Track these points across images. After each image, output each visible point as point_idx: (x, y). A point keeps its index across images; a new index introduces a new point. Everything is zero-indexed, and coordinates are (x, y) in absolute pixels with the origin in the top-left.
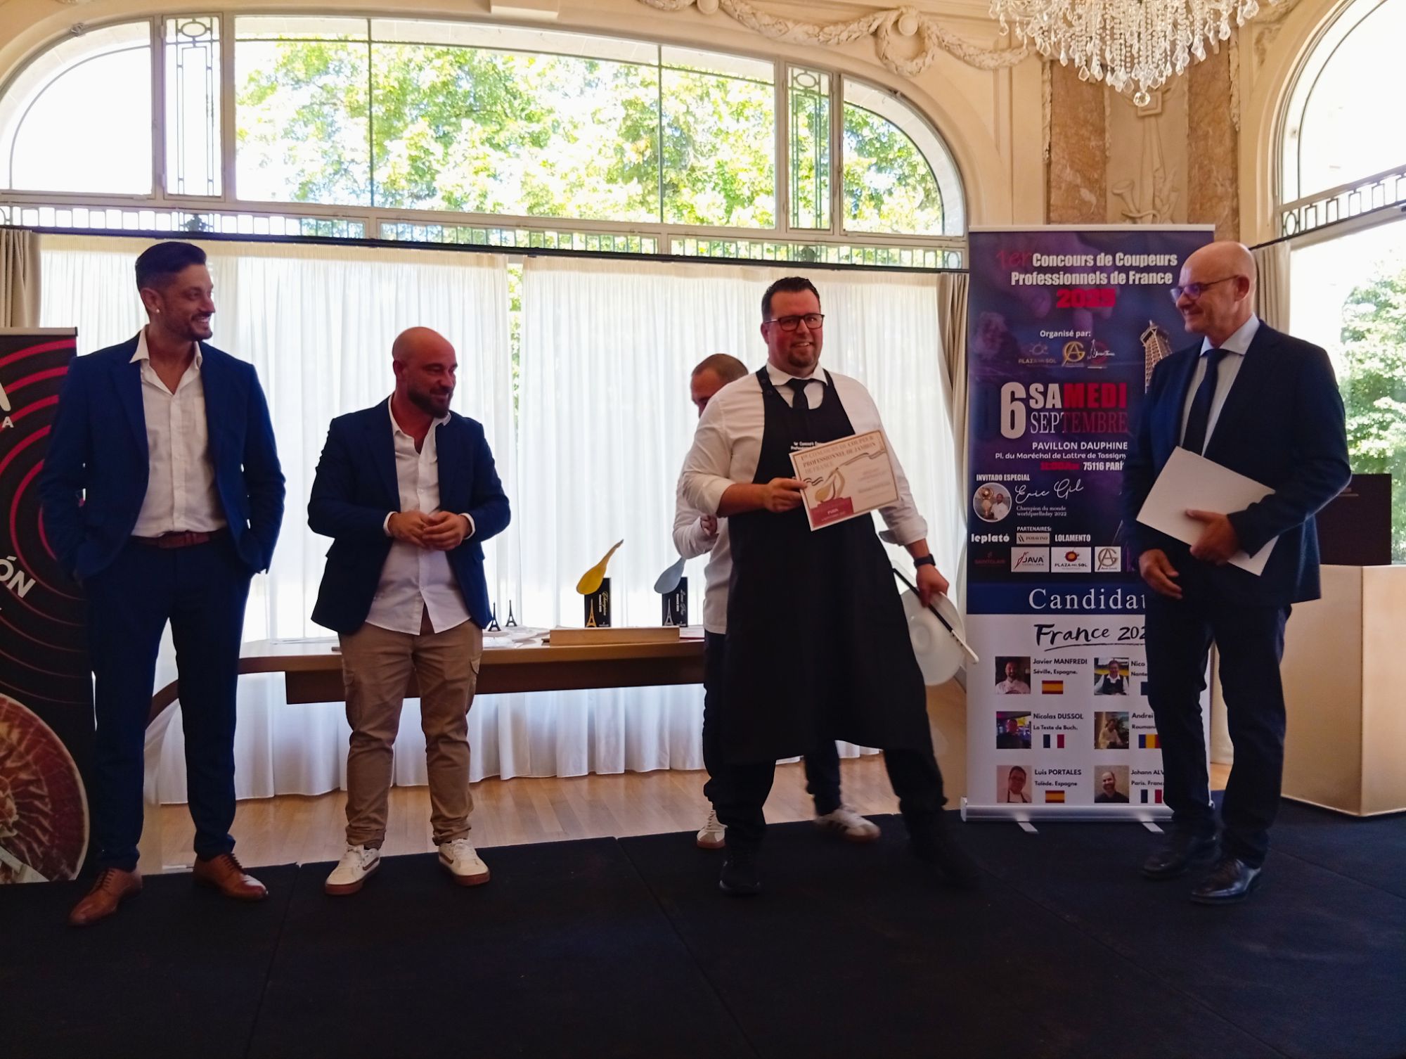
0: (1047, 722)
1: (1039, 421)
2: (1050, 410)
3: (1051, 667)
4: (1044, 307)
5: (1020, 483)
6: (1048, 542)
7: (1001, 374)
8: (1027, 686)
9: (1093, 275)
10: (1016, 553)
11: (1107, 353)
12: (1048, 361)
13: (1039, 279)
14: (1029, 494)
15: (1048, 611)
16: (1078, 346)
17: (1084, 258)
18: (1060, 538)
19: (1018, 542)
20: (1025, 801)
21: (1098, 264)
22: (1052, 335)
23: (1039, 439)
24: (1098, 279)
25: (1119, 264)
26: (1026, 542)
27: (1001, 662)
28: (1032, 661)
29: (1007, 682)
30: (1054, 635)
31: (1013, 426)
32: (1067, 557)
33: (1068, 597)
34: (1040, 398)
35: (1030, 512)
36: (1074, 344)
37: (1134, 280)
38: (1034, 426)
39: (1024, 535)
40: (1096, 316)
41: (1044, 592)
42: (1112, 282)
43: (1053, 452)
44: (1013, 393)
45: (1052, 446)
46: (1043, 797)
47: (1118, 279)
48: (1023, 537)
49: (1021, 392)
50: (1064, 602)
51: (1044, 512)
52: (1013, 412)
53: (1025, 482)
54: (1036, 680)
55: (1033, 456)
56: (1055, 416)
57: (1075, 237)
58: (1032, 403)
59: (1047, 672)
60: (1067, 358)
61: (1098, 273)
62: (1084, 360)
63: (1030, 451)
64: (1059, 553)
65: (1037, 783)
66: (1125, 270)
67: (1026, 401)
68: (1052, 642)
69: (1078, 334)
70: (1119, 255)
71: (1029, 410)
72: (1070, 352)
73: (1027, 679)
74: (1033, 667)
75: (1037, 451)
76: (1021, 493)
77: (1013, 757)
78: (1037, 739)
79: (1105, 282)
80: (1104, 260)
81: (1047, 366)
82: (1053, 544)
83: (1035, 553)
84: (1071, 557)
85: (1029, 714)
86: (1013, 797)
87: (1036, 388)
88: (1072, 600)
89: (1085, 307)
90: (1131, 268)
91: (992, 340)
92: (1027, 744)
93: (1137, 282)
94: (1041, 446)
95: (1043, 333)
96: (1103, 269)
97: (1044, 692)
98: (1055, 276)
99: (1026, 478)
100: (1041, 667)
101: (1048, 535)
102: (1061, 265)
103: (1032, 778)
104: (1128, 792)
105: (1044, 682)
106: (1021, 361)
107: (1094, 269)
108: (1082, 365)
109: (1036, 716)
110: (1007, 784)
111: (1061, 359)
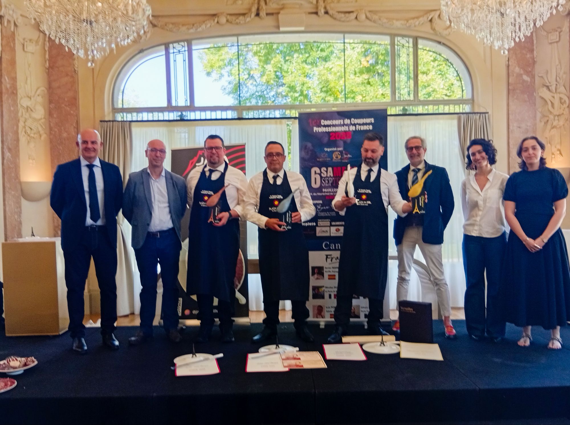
0: (330, 290)
1: (325, 181)
2: (328, 177)
3: (331, 270)
4: (326, 140)
5: (318, 204)
6: (329, 225)
7: (311, 164)
8: (321, 276)
9: (343, 127)
10: (318, 229)
11: (349, 156)
12: (327, 159)
13: (324, 129)
14: (322, 208)
15: (330, 250)
16: (338, 154)
17: (340, 121)
18: (333, 223)
19: (319, 225)
20: (322, 317)
21: (345, 123)
22: (329, 150)
23: (325, 187)
24: (345, 128)
25: (352, 123)
26: (322, 225)
27: (313, 268)
28: (324, 268)
29: (316, 276)
30: (332, 258)
31: (316, 183)
32: (336, 231)
33: (337, 245)
34: (325, 173)
35: (322, 214)
36: (337, 153)
37: (358, 129)
38: (323, 184)
39: (321, 223)
40: (345, 142)
41: (328, 243)
42: (350, 129)
43: (330, 192)
44: (315, 172)
45: (330, 190)
46: (329, 316)
47: (352, 128)
48: (320, 223)
49: (318, 171)
50: (335, 246)
51: (327, 214)
52: (315, 179)
53: (321, 204)
54: (326, 275)
55: (323, 194)
56: (331, 180)
57: (336, 114)
58: (322, 175)
59: (329, 271)
60: (334, 158)
61: (345, 126)
62: (341, 159)
63: (322, 192)
64: (333, 229)
65: (327, 311)
66: (355, 125)
67: (320, 175)
68: (331, 261)
69: (338, 149)
70: (352, 119)
71: (321, 177)
72: (336, 156)
73: (323, 275)
74: (325, 270)
75: (324, 192)
76: (319, 207)
77: (319, 302)
78: (327, 296)
79: (347, 129)
80: (347, 121)
81: (327, 161)
82: (331, 225)
83: (324, 229)
84: (338, 230)
85: (323, 287)
86: (318, 316)
87: (324, 169)
88: (338, 246)
89: (341, 139)
90: (357, 124)
91: (308, 152)
92: (323, 297)
93: (359, 129)
94: (326, 190)
95: (326, 149)
96: (347, 125)
97: (329, 279)
98: (329, 128)
99: (321, 202)
100: (328, 270)
101: (329, 223)
102: (331, 124)
103: (325, 309)
104: (359, 314)
105: (329, 275)
106: (318, 160)
107: (344, 125)
108: (340, 161)
109: (326, 287)
110: (316, 311)
111: (332, 158)
